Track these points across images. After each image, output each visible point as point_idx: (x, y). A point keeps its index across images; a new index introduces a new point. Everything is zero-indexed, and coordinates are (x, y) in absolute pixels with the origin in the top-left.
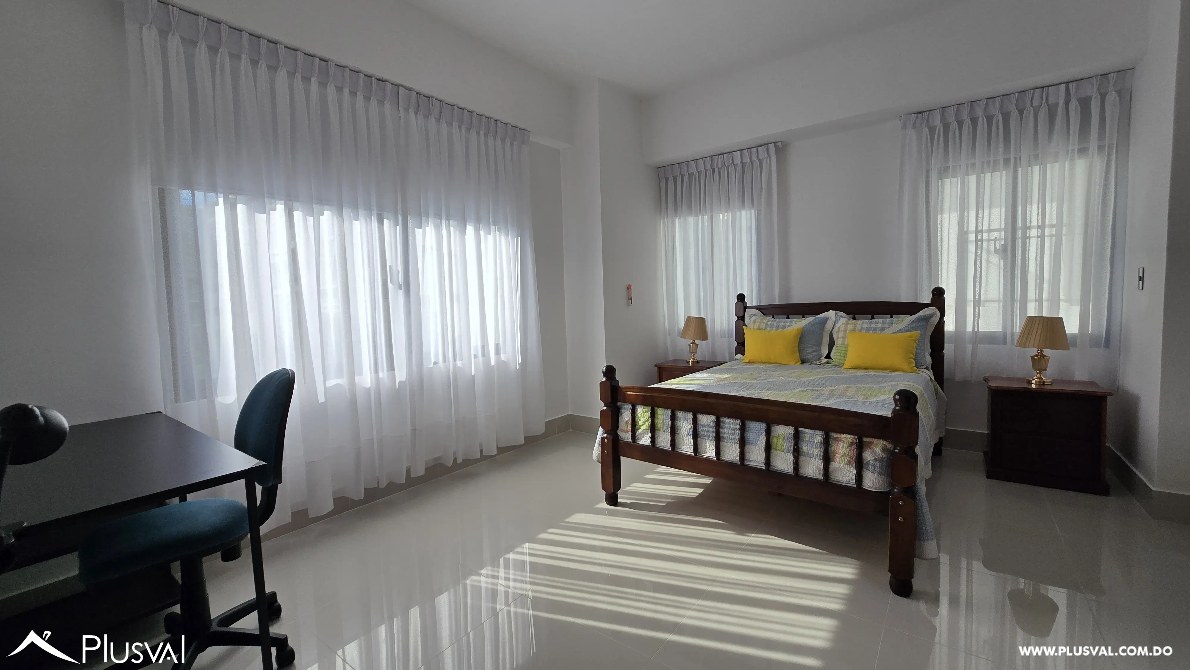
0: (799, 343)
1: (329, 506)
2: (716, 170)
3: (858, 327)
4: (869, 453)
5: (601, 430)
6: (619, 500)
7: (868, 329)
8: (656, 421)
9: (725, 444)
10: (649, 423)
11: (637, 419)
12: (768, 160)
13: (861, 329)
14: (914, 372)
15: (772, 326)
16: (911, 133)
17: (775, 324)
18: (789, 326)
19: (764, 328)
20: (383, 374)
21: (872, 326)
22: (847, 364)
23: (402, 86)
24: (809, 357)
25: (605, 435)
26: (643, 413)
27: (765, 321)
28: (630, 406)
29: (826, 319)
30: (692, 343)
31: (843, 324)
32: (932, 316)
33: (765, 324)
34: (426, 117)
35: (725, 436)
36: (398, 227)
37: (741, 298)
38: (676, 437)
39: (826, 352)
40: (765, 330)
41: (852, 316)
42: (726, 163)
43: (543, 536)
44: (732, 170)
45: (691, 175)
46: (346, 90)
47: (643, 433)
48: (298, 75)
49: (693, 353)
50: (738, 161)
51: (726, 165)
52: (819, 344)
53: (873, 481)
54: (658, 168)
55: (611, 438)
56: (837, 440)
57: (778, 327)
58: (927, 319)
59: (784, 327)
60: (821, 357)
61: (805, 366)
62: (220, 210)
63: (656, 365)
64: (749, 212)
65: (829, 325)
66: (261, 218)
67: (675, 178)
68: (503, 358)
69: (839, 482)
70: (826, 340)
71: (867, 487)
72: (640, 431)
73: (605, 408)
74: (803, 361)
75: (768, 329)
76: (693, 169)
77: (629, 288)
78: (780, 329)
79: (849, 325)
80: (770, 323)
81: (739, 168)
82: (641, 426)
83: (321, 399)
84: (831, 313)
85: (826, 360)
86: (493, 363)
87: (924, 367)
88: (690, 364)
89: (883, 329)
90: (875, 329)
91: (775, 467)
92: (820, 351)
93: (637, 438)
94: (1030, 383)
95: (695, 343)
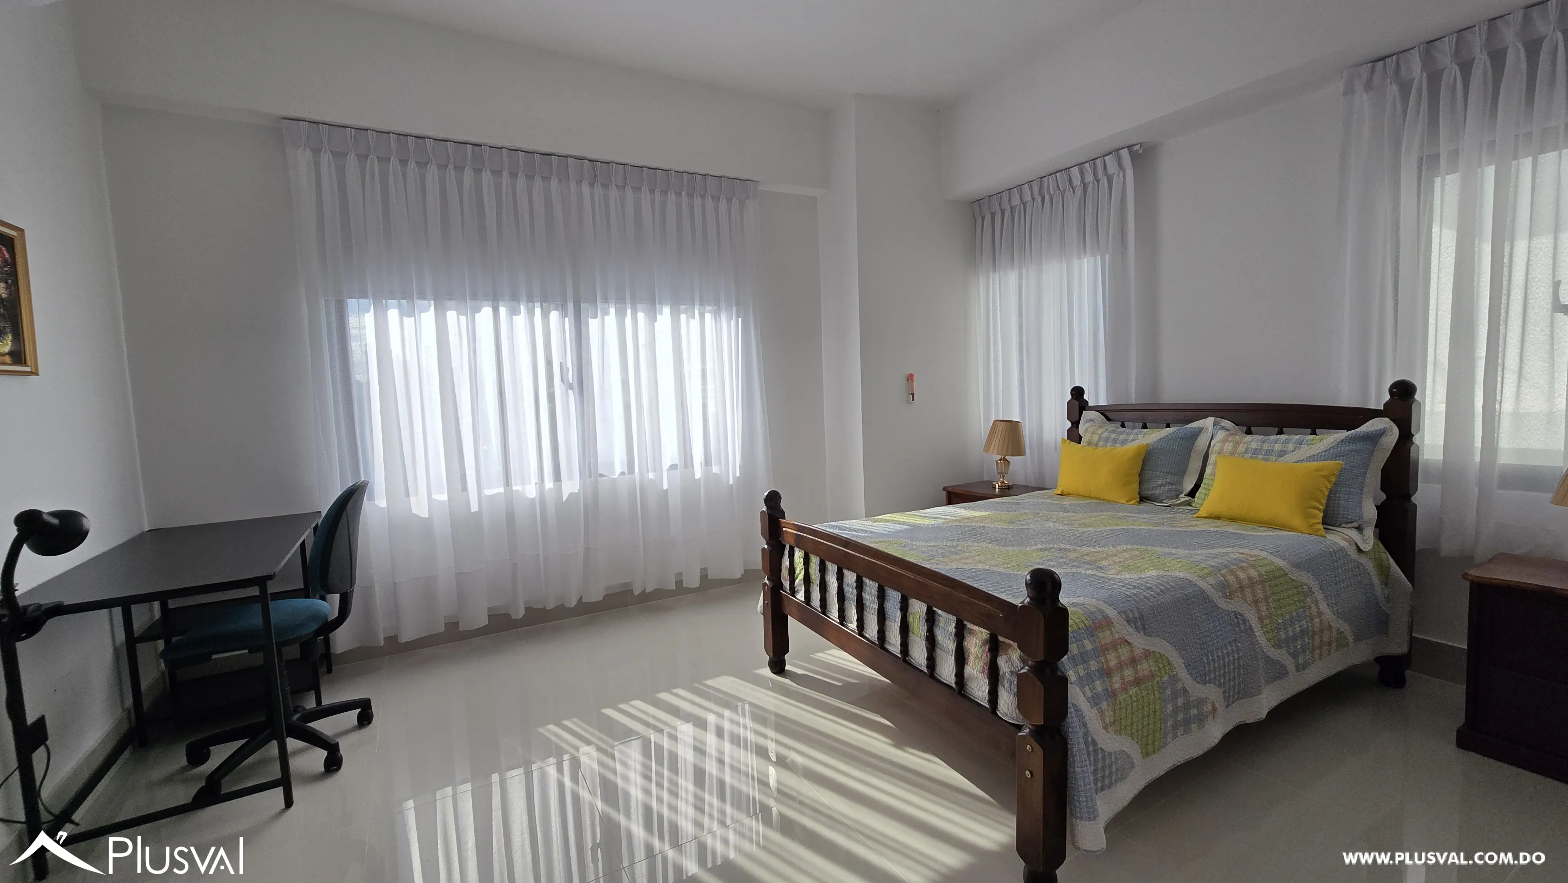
0: (1142, 470)
1: (483, 621)
2: (1047, 197)
3: (1241, 448)
4: (1004, 661)
6: (787, 667)
7: (1256, 452)
8: (810, 570)
9: (868, 615)
10: (804, 572)
11: (794, 565)
12: (1121, 175)
13: (1245, 452)
14: (1315, 533)
15: (1107, 440)
16: (1362, 99)
17: (1113, 436)
18: (1133, 440)
19: (1095, 442)
20: (549, 484)
21: (1266, 446)
22: (1205, 511)
23: (572, 157)
24: (1157, 492)
25: (768, 584)
26: (798, 559)
27: (1100, 431)
28: (788, 547)
29: (1199, 431)
30: (1000, 460)
31: (1219, 442)
32: (1381, 433)
33: (1098, 436)
34: (605, 186)
35: (866, 603)
36: (567, 319)
37: (1077, 392)
38: (827, 594)
39: (1189, 486)
40: (1096, 446)
41: (1245, 428)
42: (1060, 187)
44: (1068, 194)
45: (1012, 209)
46: (505, 173)
47: (799, 586)
49: (1003, 474)
50: (1077, 181)
51: (1061, 189)
52: (1182, 472)
53: (1008, 705)
54: (972, 203)
55: (773, 587)
57: (1115, 441)
58: (1374, 438)
59: (1123, 442)
60: (1182, 493)
61: (1145, 506)
63: (944, 489)
64: (1092, 259)
65: (1202, 442)
67: (993, 215)
69: (974, 697)
70: (1195, 465)
71: (1001, 713)
72: (797, 581)
73: (766, 547)
74: (1143, 499)
75: (1101, 443)
76: (1016, 201)
77: (910, 378)
78: (1118, 445)
79: (1227, 444)
80: (1105, 435)
81: (1079, 192)
82: (797, 575)
83: (474, 508)
84: (1209, 422)
85: (1187, 498)
86: (698, 474)
87: (1355, 524)
88: (997, 489)
89: (1282, 453)
90: (1269, 452)
91: (912, 658)
92: (1181, 483)
93: (796, 589)
95: (1005, 460)
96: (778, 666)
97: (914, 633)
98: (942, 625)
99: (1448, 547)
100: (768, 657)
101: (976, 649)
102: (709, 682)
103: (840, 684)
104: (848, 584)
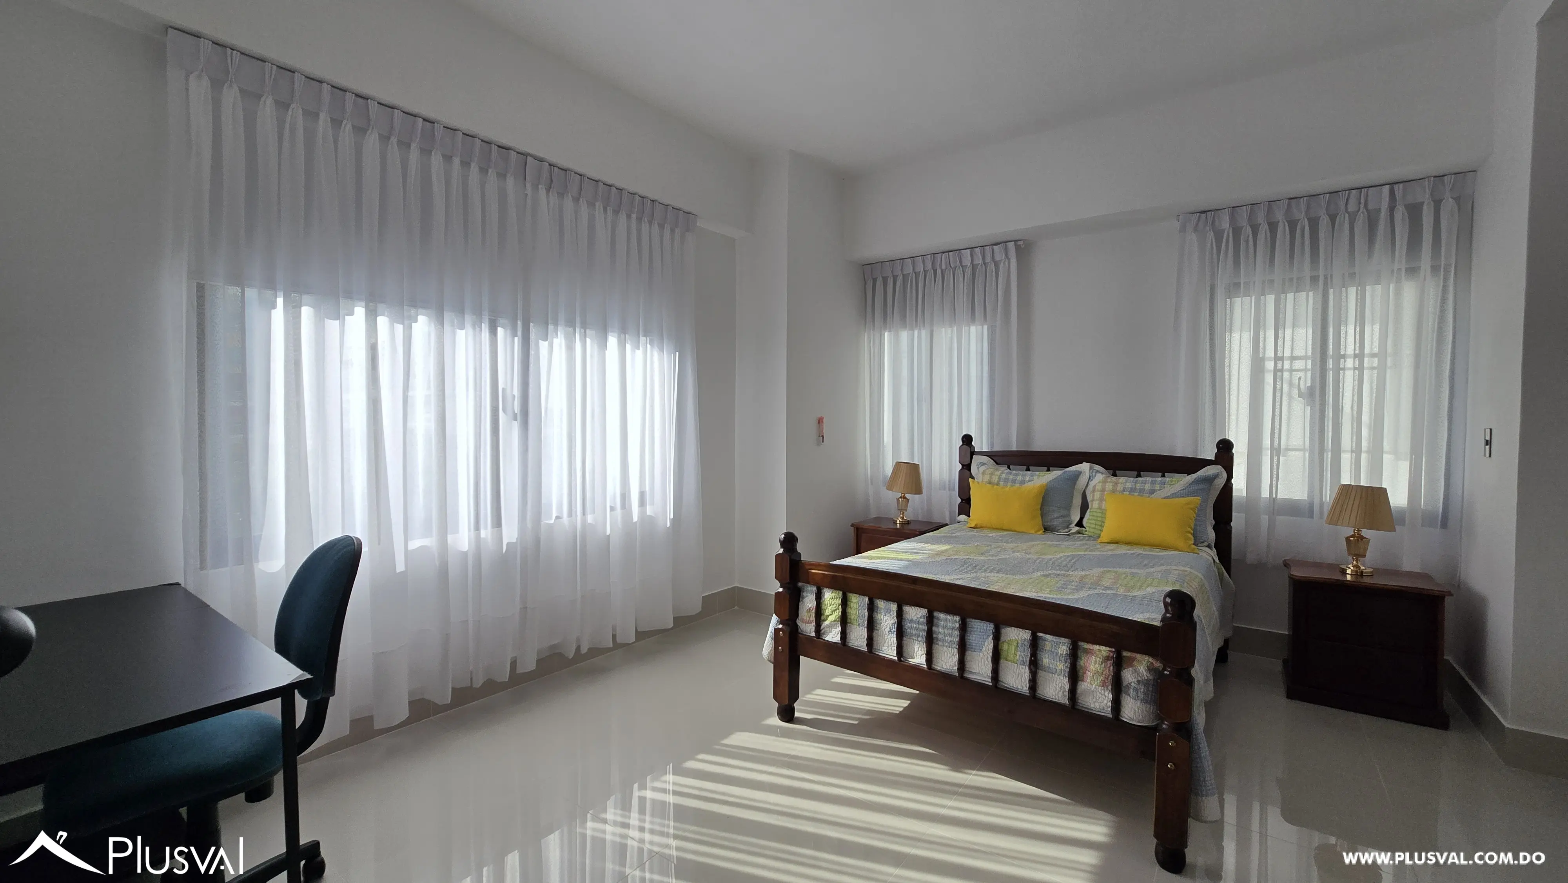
0: (1042, 505)
1: (403, 713)
2: (939, 272)
3: (1120, 487)
4: (1131, 672)
5: (775, 618)
6: (797, 714)
7: (1132, 490)
8: (849, 610)
9: (941, 648)
10: (839, 613)
11: (823, 607)
12: (1007, 263)
13: (1124, 490)
14: (1193, 551)
15: (1006, 480)
16: (1192, 238)
17: (1011, 477)
18: (1029, 481)
19: (996, 482)
20: (486, 533)
21: (1138, 486)
22: (1104, 537)
23: (531, 156)
24: (1055, 523)
25: (780, 626)
26: (831, 599)
27: (998, 473)
28: (814, 589)
29: (1078, 474)
30: (901, 498)
31: (1099, 482)
32: (1216, 476)
33: (997, 477)
34: (561, 195)
35: (940, 636)
36: (516, 339)
37: (967, 440)
38: (874, 633)
39: (1076, 518)
40: (997, 485)
41: (1111, 471)
42: (951, 265)
43: (691, 764)
44: (959, 272)
45: (905, 277)
46: (457, 161)
47: (831, 626)
48: (394, 140)
49: (902, 510)
50: (967, 261)
51: (952, 267)
52: (1068, 507)
53: (1135, 710)
54: (863, 265)
55: (787, 629)
56: (1088, 652)
57: (1014, 481)
58: (1209, 480)
59: (1023, 482)
60: (1071, 524)
61: (1049, 535)
62: (278, 315)
63: (852, 525)
64: (980, 327)
65: (1082, 481)
66: (332, 326)
67: (885, 280)
68: (649, 511)
69: (1090, 709)
70: (1077, 501)
71: (1127, 719)
72: (827, 623)
73: (781, 590)
74: (1047, 529)
75: (1002, 483)
76: (909, 270)
77: (820, 421)
78: (1017, 485)
79: (1107, 484)
80: (1004, 476)
81: (969, 272)
82: (828, 616)
83: (400, 567)
84: (1085, 467)
85: (1077, 528)
86: (635, 518)
87: (1206, 544)
88: (898, 525)
89: (1152, 492)
90: (1141, 491)
91: (1005, 683)
92: (1069, 515)
93: (822, 632)
94: (1343, 572)
95: (905, 498)
96: (787, 714)
97: (1007, 660)
98: (1048, 648)
99: (1251, 558)
100: (777, 704)
101: (1097, 665)
102: (726, 741)
103: (856, 722)
104: (911, 621)
